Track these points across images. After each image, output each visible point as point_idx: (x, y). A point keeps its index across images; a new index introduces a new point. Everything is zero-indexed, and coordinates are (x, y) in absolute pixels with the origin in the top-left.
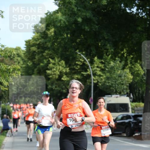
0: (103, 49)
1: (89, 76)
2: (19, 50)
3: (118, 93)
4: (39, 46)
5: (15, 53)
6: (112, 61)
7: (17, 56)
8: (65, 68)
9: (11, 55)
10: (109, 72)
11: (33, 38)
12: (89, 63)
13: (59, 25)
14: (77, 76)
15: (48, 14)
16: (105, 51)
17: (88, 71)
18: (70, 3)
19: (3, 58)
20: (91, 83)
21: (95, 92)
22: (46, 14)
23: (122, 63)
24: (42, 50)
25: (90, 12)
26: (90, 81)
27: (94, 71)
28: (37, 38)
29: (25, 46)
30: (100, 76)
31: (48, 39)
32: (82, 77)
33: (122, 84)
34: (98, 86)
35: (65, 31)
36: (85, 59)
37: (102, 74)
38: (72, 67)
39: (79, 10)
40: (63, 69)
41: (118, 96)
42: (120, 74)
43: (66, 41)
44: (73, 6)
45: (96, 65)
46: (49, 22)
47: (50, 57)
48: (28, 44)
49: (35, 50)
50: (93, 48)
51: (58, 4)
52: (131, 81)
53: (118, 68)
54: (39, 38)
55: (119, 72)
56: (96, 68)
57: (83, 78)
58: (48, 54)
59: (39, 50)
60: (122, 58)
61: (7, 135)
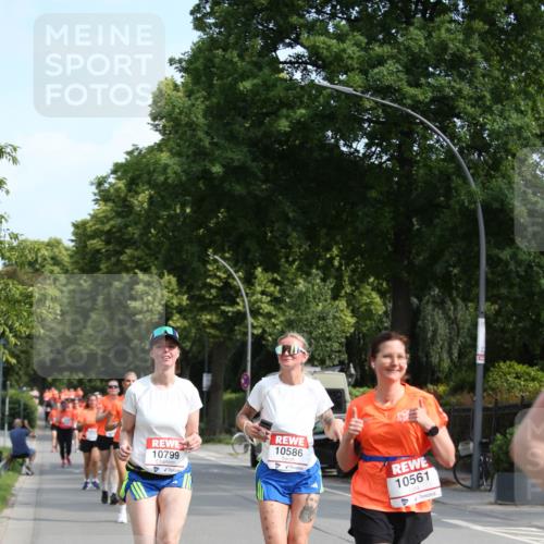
0: (278, 248)
1: (241, 317)
2: (57, 247)
3: (316, 363)
4: (109, 237)
5: (46, 253)
6: (301, 276)
7: (51, 262)
8: (176, 294)
9: (36, 260)
10: (292, 306)
11: (94, 217)
12: (243, 283)
13: (162, 178)
14: (208, 317)
15: (136, 154)
16: (283, 250)
17: (238, 304)
18: (192, 126)
19: (15, 267)
20: (246, 334)
21: (257, 359)
22: (129, 153)
23: (328, 283)
24: (118, 248)
25: (245, 150)
26: (243, 329)
27: (253, 304)
28: (105, 217)
29: (73, 238)
30: (269, 316)
31: (131, 218)
32: (222, 320)
33: (329, 339)
34: (264, 342)
35: (177, 197)
36: (232, 271)
37: (274, 313)
38: (197, 293)
39: (216, 144)
40: (172, 298)
41: (318, 369)
42: (322, 312)
43: (180, 223)
44: (200, 134)
45: (259, 289)
46: (137, 173)
47: (137, 267)
48: (80, 231)
49: (98, 247)
50: (250, 244)
51: (160, 127)
52: (352, 330)
53: (318, 296)
54: (110, 215)
55: (320, 308)
56: (259, 296)
57: (224, 322)
58: (132, 258)
59: (111, 247)
60: (327, 269)
61: (24, 470)
